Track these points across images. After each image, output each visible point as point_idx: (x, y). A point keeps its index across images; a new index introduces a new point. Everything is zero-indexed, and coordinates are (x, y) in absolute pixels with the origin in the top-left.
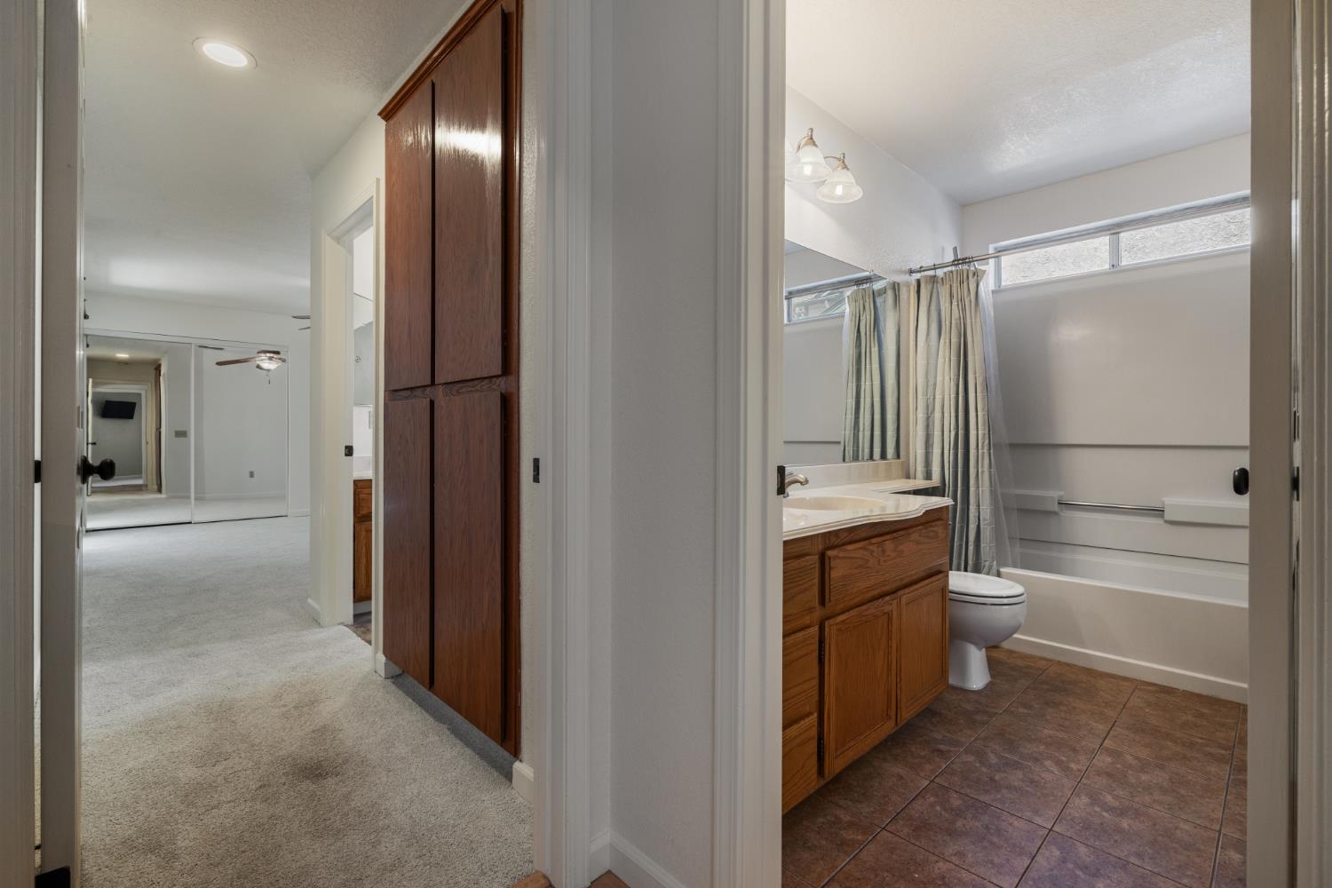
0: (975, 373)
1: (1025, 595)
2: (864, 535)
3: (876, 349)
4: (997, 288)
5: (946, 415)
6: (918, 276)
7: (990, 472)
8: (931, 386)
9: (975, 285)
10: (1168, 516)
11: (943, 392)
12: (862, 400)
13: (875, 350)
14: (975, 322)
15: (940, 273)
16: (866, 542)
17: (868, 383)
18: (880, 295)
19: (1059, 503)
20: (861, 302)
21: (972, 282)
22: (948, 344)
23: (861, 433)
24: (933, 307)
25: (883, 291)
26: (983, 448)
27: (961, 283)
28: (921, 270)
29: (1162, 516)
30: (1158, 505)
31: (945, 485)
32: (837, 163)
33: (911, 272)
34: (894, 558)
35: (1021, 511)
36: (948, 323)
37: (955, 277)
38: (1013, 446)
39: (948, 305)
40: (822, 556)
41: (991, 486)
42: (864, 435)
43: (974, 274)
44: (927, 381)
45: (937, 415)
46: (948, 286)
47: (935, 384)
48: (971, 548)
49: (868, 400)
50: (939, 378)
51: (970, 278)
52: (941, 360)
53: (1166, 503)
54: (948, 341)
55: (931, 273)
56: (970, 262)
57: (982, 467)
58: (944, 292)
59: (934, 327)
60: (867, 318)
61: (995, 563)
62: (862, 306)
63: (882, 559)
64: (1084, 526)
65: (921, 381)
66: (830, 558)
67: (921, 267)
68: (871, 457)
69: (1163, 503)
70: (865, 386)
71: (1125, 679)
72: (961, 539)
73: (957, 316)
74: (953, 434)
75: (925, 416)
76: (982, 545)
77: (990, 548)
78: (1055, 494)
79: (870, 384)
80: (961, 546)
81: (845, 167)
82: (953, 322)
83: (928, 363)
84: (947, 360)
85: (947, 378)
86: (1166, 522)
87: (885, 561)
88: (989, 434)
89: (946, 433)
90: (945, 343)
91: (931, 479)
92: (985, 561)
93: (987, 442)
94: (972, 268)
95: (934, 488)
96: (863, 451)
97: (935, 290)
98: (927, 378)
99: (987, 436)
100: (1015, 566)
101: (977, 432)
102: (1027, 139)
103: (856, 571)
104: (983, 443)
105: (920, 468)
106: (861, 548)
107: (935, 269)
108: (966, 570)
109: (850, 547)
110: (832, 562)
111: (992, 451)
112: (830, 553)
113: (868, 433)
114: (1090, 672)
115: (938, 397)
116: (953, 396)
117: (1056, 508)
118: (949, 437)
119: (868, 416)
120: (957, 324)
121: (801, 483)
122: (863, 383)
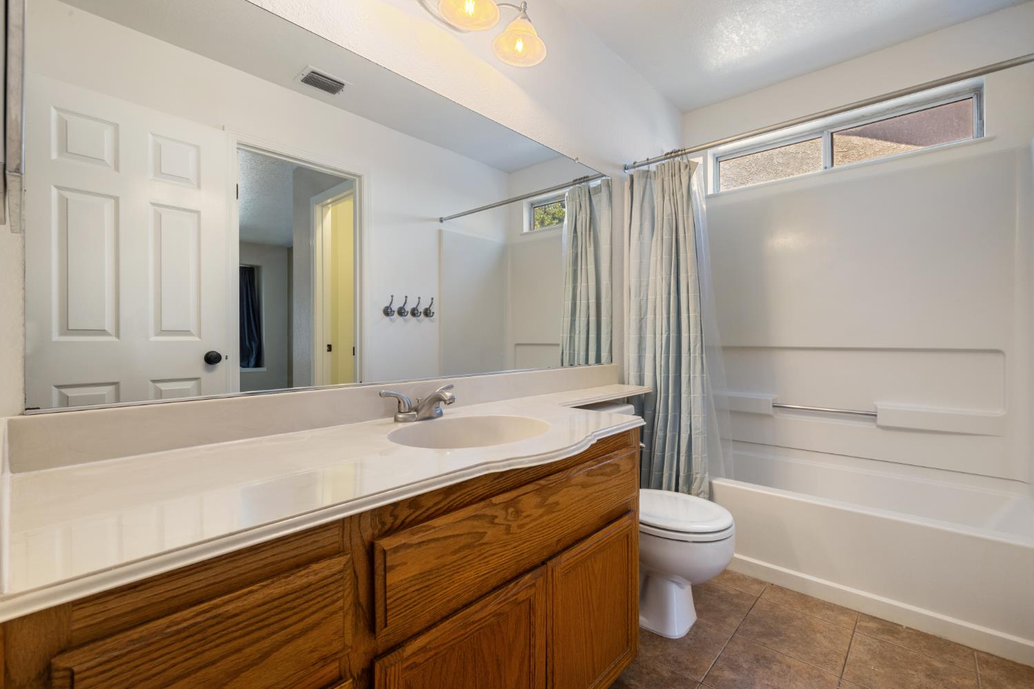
0: (687, 272)
1: (733, 527)
2: (481, 491)
3: (592, 248)
4: (716, 192)
5: (658, 316)
6: (631, 171)
7: (702, 378)
8: (642, 286)
9: (687, 178)
10: (880, 421)
11: (656, 293)
12: (578, 302)
13: (591, 250)
14: (688, 217)
15: (653, 167)
16: (482, 504)
17: (584, 284)
18: (596, 193)
19: (774, 406)
20: (578, 201)
21: (684, 173)
22: (659, 242)
23: (577, 336)
24: (646, 204)
25: (598, 189)
26: (695, 352)
27: (673, 176)
28: (635, 165)
29: (875, 421)
30: (871, 410)
31: (657, 391)
32: (517, 12)
33: (626, 168)
34: (541, 516)
35: (733, 413)
36: (659, 219)
37: (666, 168)
38: (726, 349)
39: (660, 199)
40: (371, 551)
41: (703, 392)
42: (579, 338)
43: (687, 166)
44: (640, 282)
45: (650, 316)
46: (659, 180)
47: (648, 285)
48: (683, 459)
49: (584, 302)
50: (652, 278)
51: (682, 170)
52: (653, 259)
53: (879, 407)
54: (659, 238)
55: (645, 168)
56: (682, 155)
57: (694, 373)
58: (657, 186)
59: (647, 224)
60: (583, 217)
61: (707, 475)
62: (578, 204)
63: (514, 525)
64: (798, 429)
65: (634, 280)
66: (384, 552)
67: (635, 163)
68: (587, 362)
69: (876, 408)
70: (581, 286)
71: (844, 611)
72: (673, 450)
73: (670, 211)
74: (664, 336)
75: (638, 317)
76: (693, 456)
77: (702, 458)
78: (770, 397)
79: (586, 287)
80: (672, 456)
81: (526, 17)
82: (665, 218)
83: (641, 262)
84: (659, 258)
85: (659, 277)
86: (879, 426)
87: (521, 526)
88: (702, 337)
89: (658, 336)
90: (657, 240)
91: (643, 385)
92: (697, 473)
93: (699, 345)
94: (685, 161)
95: (645, 394)
96: (579, 354)
97: (648, 186)
98: (640, 278)
99: (699, 338)
100: (728, 476)
101: (690, 334)
102: (739, 19)
103: (455, 557)
104: (695, 346)
105: (632, 374)
106: (469, 518)
107: (648, 164)
108: (677, 490)
109: (437, 522)
110: (388, 559)
111: (704, 355)
112: (386, 543)
113: (583, 336)
114: (804, 599)
115: (651, 297)
116: (664, 296)
117: (771, 410)
118: (661, 340)
119: (584, 319)
120: (669, 219)
121: (445, 401)
122: (579, 284)
